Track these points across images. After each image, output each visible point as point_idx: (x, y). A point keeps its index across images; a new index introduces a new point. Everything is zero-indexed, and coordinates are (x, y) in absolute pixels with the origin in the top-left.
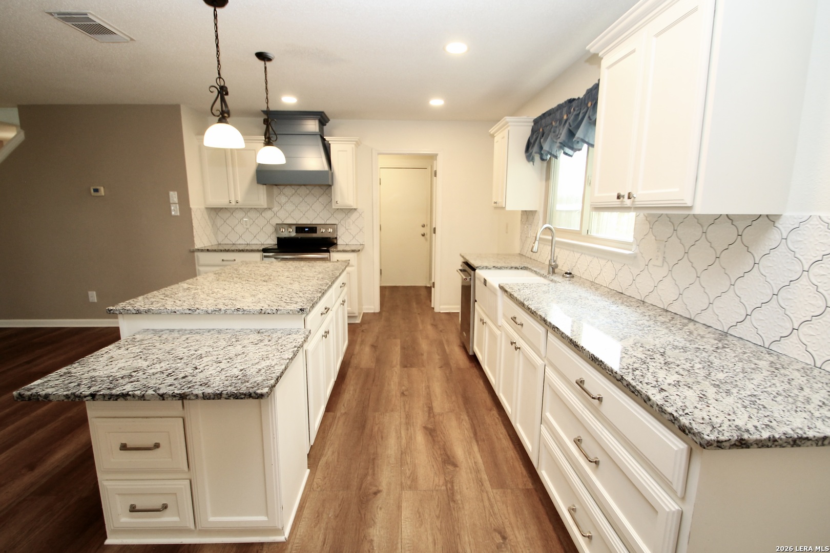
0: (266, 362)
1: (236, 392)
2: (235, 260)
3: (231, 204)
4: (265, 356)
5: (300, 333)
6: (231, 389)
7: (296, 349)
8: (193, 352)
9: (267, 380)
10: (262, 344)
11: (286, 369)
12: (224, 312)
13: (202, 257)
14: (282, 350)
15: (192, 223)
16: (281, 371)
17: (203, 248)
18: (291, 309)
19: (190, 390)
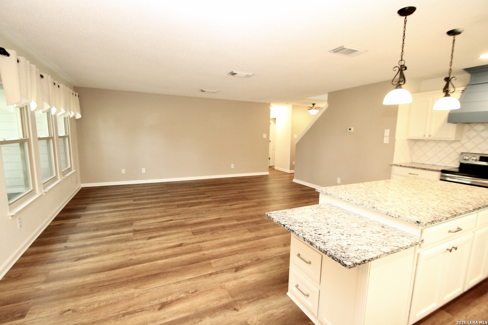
0: (368, 246)
1: (333, 255)
2: (417, 175)
3: (425, 137)
4: (370, 243)
5: (412, 239)
6: (333, 252)
7: (397, 248)
8: (336, 223)
9: (356, 258)
10: (377, 235)
11: (377, 258)
12: (365, 206)
13: (395, 169)
14: (385, 245)
15: (394, 148)
16: (371, 257)
17: (398, 164)
18: (410, 219)
19: (315, 242)
